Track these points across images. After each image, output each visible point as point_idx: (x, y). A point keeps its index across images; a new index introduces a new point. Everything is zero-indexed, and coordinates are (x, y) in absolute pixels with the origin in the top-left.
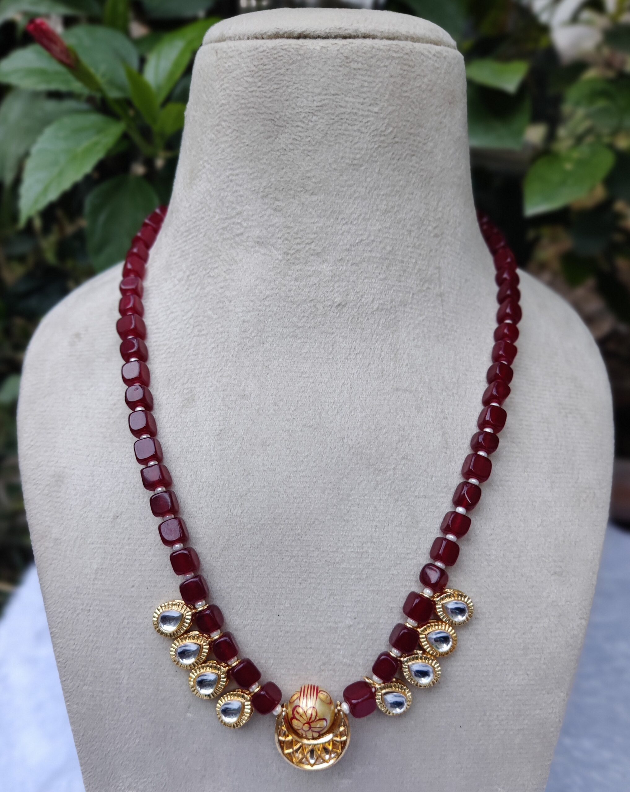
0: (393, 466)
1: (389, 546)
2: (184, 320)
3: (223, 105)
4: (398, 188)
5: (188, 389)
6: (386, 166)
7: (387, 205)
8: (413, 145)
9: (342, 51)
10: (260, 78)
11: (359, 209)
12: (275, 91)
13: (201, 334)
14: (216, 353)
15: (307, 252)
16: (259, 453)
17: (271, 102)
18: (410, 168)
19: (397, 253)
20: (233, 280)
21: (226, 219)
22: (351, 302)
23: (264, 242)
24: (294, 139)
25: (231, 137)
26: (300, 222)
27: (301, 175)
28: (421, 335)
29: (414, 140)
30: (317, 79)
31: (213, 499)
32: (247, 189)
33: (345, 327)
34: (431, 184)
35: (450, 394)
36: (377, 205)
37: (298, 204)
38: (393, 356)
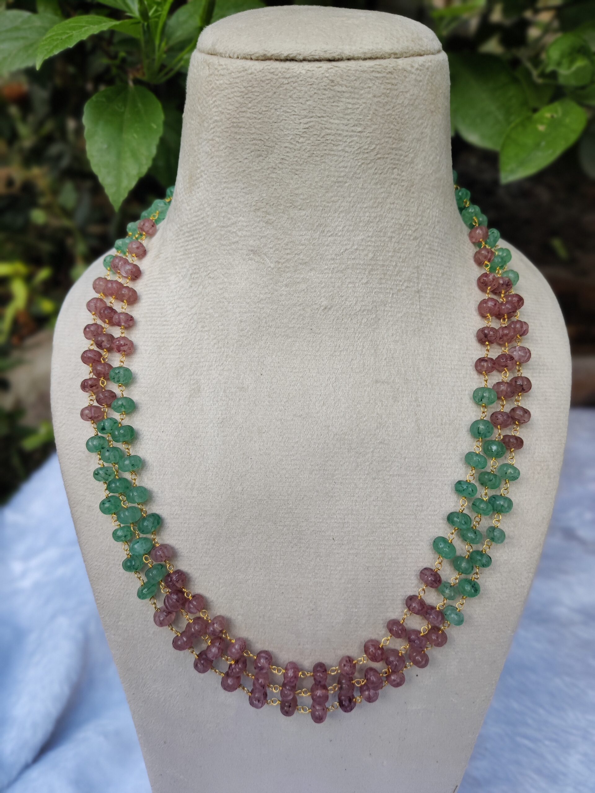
0: (372, 450)
1: (367, 517)
2: (189, 316)
3: (216, 121)
4: (380, 200)
5: (194, 380)
6: (369, 181)
7: (370, 217)
8: (395, 158)
9: (327, 75)
10: (250, 99)
11: (344, 222)
12: (263, 113)
13: (204, 330)
14: (218, 348)
15: (296, 261)
16: (255, 439)
17: (260, 123)
18: (392, 181)
19: (378, 259)
20: (230, 283)
21: (223, 227)
22: (336, 305)
23: (258, 251)
24: (282, 159)
25: (225, 153)
26: (289, 235)
27: (289, 192)
28: (399, 331)
29: (396, 154)
30: (303, 102)
31: (217, 478)
32: (240, 202)
33: (330, 328)
34: (411, 192)
35: (424, 383)
36: (360, 217)
37: (288, 218)
38: (373, 351)
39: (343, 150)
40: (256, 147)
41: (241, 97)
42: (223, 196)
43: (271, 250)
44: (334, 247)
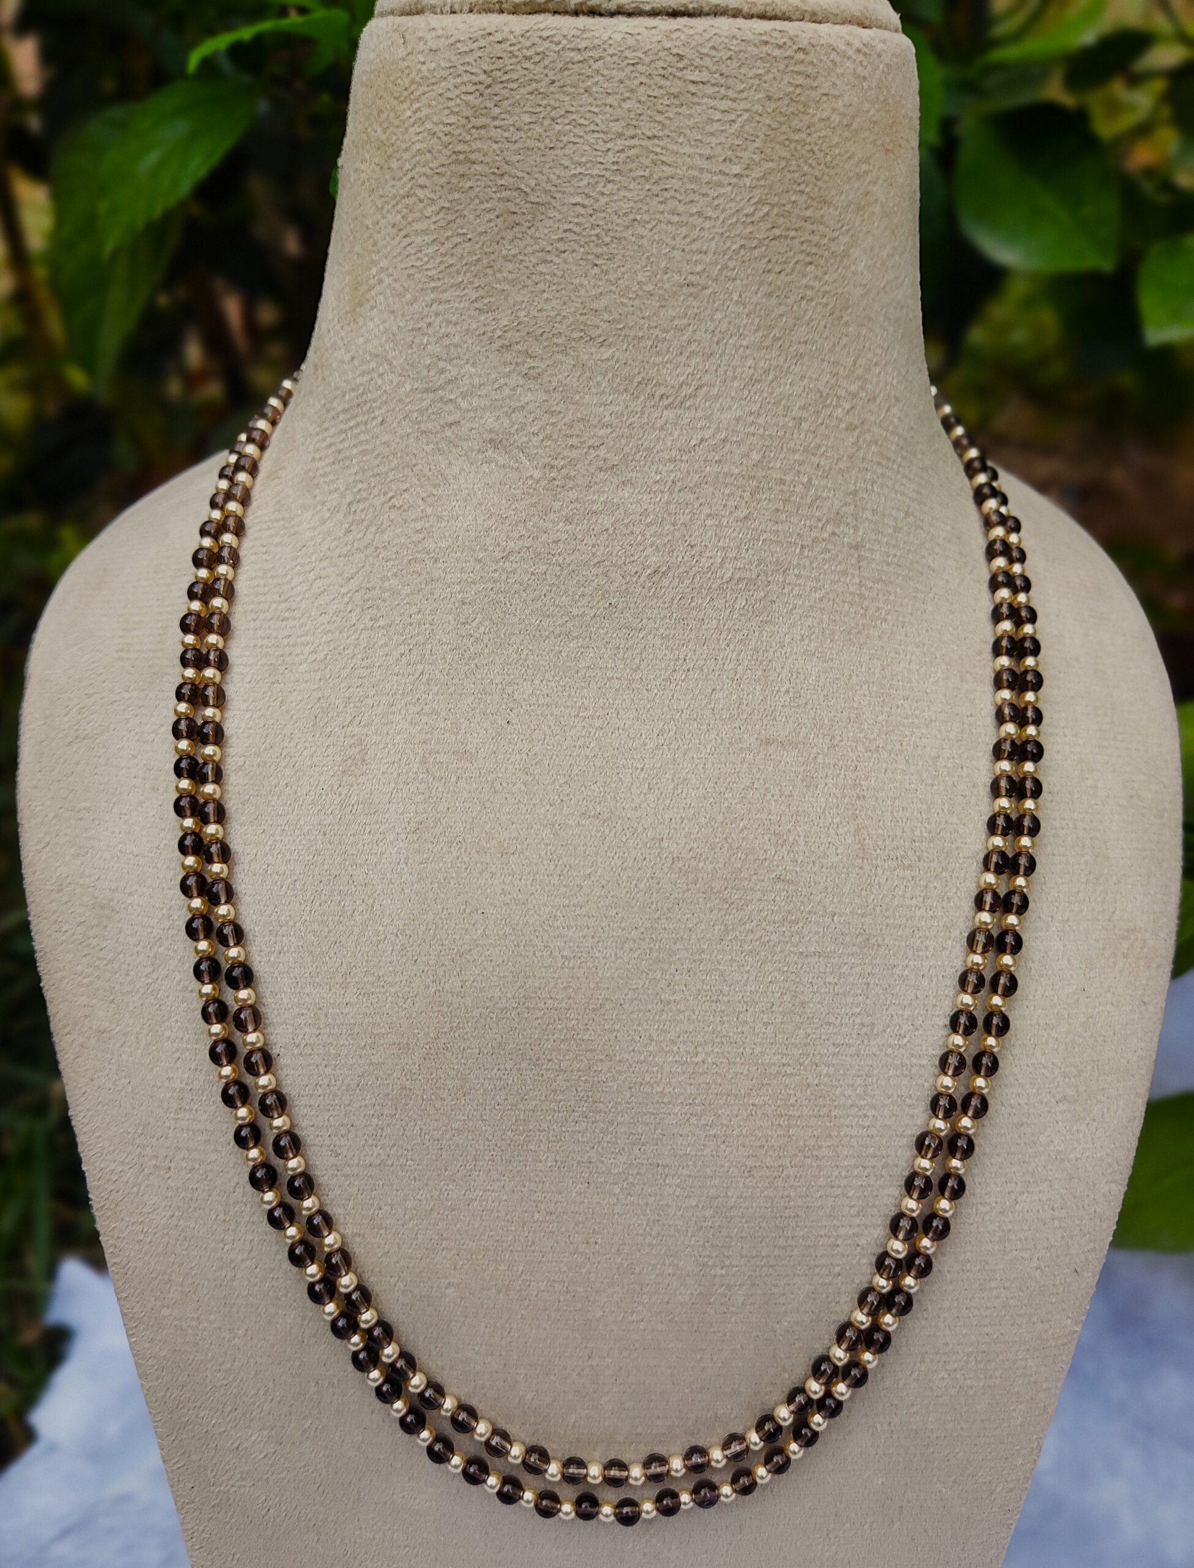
39: (699, 214)
40: (508, 204)
41: (477, 93)
42: (428, 320)
43: (536, 438)
44: (676, 433)
